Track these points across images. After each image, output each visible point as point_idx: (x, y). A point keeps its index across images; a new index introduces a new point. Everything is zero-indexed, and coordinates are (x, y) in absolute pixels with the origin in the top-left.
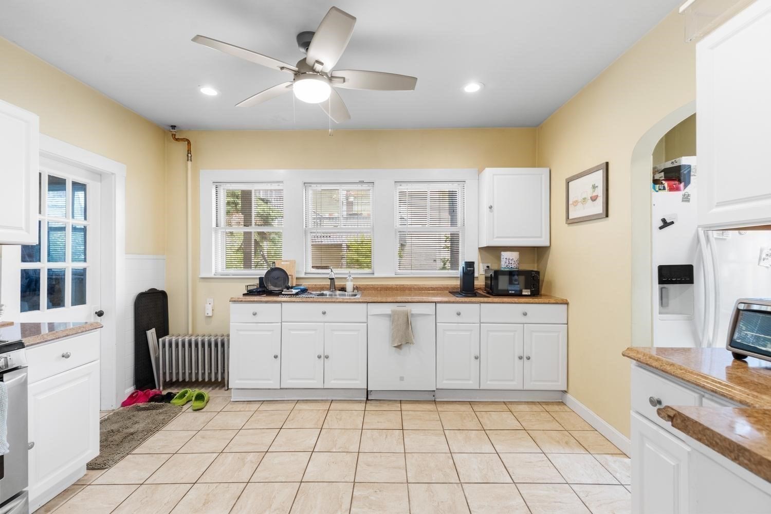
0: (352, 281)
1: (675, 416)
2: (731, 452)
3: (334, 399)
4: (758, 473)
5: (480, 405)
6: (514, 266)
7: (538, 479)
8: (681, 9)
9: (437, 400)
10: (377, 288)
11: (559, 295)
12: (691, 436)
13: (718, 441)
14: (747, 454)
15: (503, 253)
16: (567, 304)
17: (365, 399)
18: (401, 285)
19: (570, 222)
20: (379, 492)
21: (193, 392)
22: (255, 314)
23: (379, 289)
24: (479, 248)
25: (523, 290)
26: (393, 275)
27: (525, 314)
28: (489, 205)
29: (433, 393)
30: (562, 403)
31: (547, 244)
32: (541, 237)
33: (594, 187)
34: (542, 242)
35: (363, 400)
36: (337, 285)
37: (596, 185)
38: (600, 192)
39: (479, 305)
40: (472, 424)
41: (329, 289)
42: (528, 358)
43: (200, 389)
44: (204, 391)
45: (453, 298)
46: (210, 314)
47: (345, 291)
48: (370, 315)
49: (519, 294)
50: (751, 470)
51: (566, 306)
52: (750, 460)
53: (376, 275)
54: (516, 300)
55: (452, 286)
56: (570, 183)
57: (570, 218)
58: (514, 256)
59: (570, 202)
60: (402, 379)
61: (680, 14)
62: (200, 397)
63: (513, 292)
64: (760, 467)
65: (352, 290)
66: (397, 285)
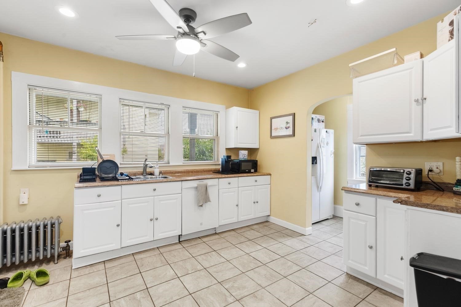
0: (158, 168)
1: (402, 201)
2: (424, 206)
3: (158, 246)
4: (434, 209)
5: (238, 230)
6: (246, 158)
7: (288, 253)
8: (350, 65)
9: (217, 232)
10: (173, 172)
11: (265, 171)
12: (409, 206)
13: (420, 204)
14: (430, 205)
15: (241, 151)
16: (270, 175)
17: (178, 241)
18: (186, 170)
19: (272, 137)
20: (236, 282)
21: (33, 271)
22: (99, 196)
23: (174, 173)
24: (226, 149)
25: (252, 170)
26: (182, 164)
27: (256, 181)
28: (236, 127)
29: (215, 229)
30: (267, 221)
31: (258, 147)
32: (256, 144)
33: (287, 123)
34: (256, 146)
35: (177, 243)
36: (148, 171)
37: (288, 122)
38: (291, 125)
39: (237, 178)
40: (243, 239)
41: (142, 174)
42: (257, 202)
43: (39, 267)
44: (44, 267)
45: (220, 176)
46: (26, 202)
47: (154, 175)
48: (184, 189)
49: (249, 172)
50: (432, 209)
51: (270, 176)
52: (431, 206)
53: (171, 164)
54: (249, 175)
55: (214, 169)
56: (273, 120)
57: (272, 135)
58: (246, 152)
59: (273, 128)
60: (201, 224)
61: (350, 67)
62: (41, 274)
63: (248, 171)
64: (435, 207)
65: (158, 174)
66: (185, 170)
